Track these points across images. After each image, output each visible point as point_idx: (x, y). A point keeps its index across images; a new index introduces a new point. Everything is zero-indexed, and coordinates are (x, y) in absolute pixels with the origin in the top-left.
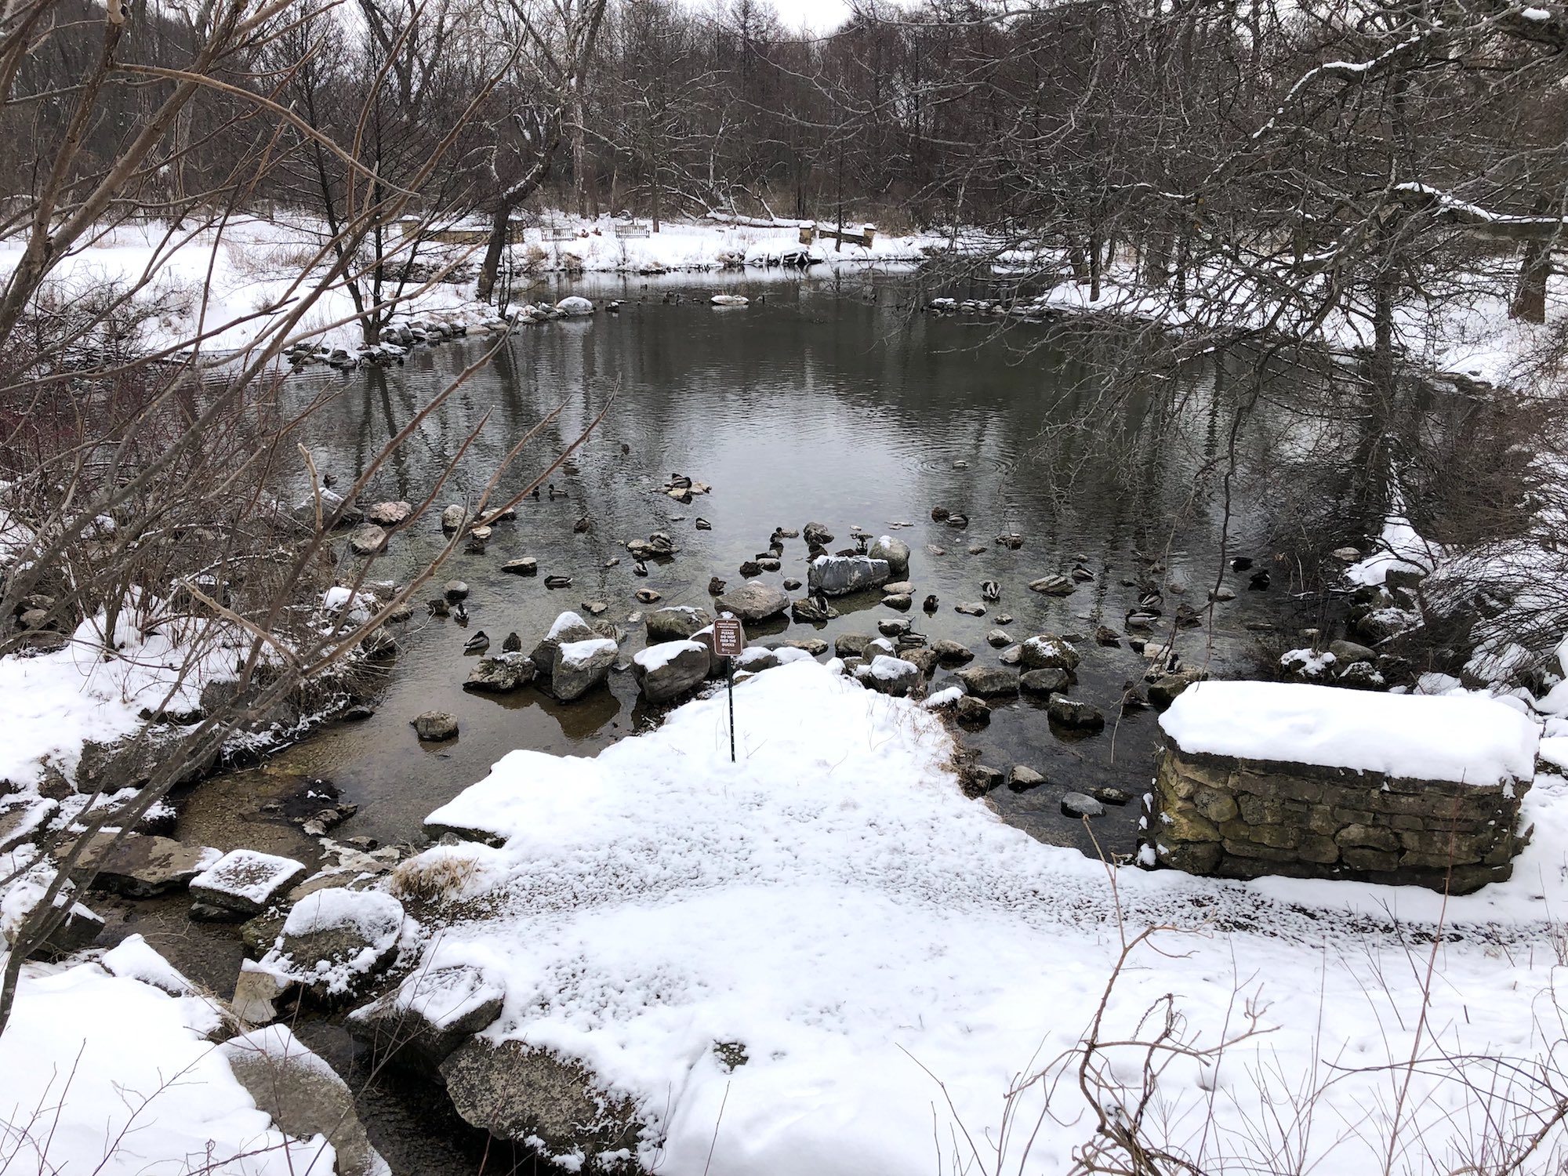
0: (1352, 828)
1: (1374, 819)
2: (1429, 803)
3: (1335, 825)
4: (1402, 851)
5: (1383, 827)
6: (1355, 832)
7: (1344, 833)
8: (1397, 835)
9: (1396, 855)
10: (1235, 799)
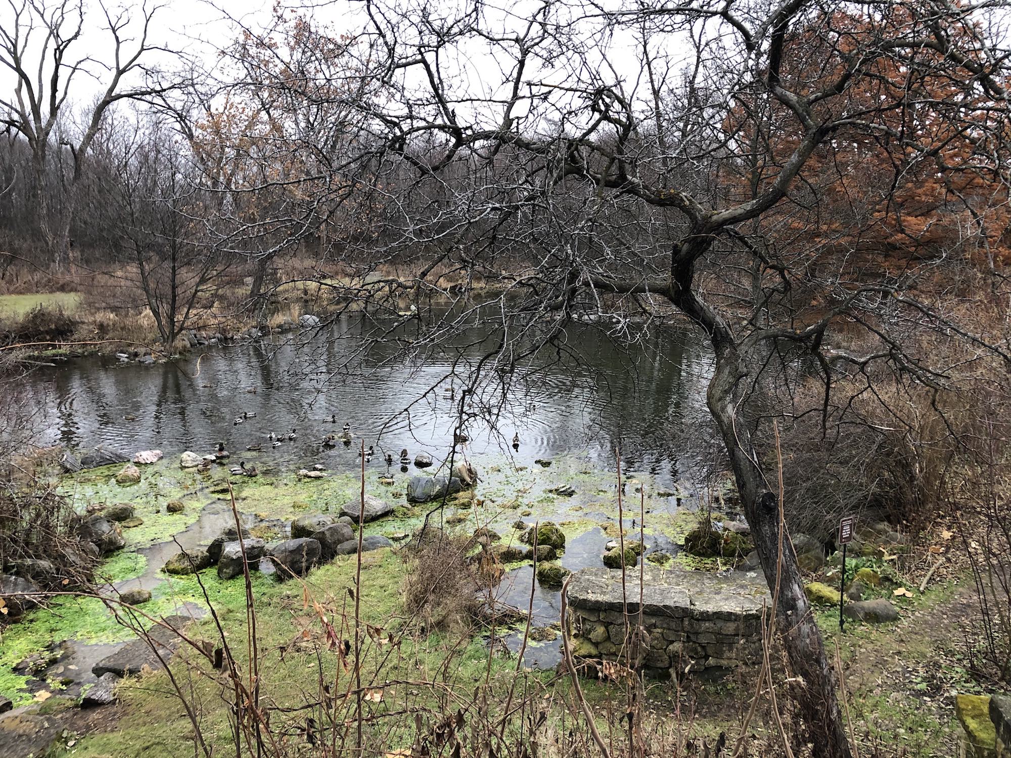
0: (675, 644)
1: (688, 637)
2: (719, 626)
3: (666, 643)
4: (706, 657)
5: (694, 642)
6: (676, 647)
7: (671, 647)
8: (703, 648)
9: (702, 661)
10: (606, 627)
